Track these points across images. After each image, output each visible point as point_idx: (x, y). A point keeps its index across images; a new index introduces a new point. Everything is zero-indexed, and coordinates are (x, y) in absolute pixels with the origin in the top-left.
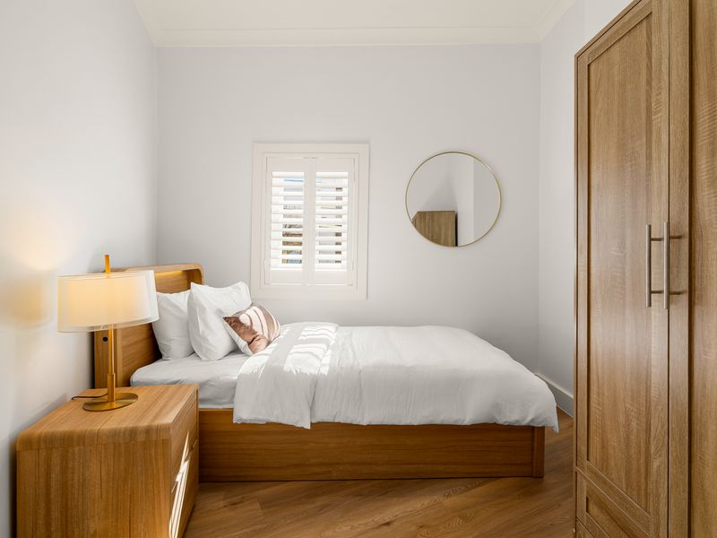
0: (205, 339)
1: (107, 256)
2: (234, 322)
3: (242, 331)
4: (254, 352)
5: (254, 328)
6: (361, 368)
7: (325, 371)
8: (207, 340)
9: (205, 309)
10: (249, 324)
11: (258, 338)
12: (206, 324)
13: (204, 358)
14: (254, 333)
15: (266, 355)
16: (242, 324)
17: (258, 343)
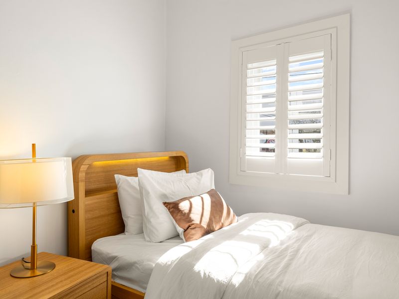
0: (150, 222)
1: (34, 145)
2: (173, 208)
3: (178, 217)
4: (187, 241)
5: (192, 216)
6: (281, 289)
7: (237, 281)
8: (151, 222)
9: (149, 193)
10: (187, 211)
11: (192, 227)
12: (151, 208)
13: (147, 239)
14: (190, 220)
15: (189, 247)
16: (179, 211)
17: (193, 232)
